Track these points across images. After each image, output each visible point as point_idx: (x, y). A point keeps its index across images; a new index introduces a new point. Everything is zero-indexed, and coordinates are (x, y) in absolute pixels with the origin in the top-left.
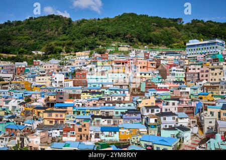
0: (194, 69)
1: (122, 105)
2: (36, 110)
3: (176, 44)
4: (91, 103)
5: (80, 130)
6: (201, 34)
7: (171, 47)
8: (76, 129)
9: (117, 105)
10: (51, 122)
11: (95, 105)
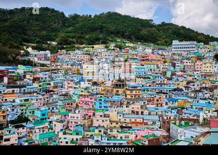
0: (187, 63)
1: (166, 86)
2: (115, 89)
3: (160, 42)
4: (148, 85)
5: (158, 100)
6: (175, 36)
7: (158, 44)
8: (155, 100)
9: (163, 86)
10: (132, 97)
11: (150, 86)
